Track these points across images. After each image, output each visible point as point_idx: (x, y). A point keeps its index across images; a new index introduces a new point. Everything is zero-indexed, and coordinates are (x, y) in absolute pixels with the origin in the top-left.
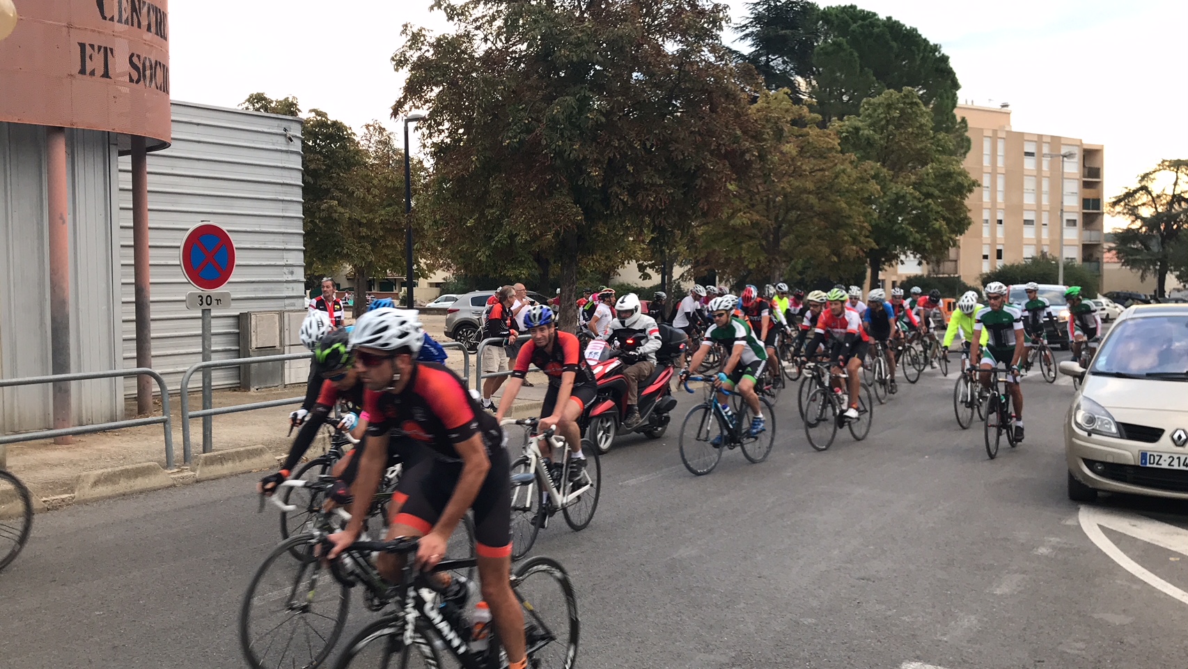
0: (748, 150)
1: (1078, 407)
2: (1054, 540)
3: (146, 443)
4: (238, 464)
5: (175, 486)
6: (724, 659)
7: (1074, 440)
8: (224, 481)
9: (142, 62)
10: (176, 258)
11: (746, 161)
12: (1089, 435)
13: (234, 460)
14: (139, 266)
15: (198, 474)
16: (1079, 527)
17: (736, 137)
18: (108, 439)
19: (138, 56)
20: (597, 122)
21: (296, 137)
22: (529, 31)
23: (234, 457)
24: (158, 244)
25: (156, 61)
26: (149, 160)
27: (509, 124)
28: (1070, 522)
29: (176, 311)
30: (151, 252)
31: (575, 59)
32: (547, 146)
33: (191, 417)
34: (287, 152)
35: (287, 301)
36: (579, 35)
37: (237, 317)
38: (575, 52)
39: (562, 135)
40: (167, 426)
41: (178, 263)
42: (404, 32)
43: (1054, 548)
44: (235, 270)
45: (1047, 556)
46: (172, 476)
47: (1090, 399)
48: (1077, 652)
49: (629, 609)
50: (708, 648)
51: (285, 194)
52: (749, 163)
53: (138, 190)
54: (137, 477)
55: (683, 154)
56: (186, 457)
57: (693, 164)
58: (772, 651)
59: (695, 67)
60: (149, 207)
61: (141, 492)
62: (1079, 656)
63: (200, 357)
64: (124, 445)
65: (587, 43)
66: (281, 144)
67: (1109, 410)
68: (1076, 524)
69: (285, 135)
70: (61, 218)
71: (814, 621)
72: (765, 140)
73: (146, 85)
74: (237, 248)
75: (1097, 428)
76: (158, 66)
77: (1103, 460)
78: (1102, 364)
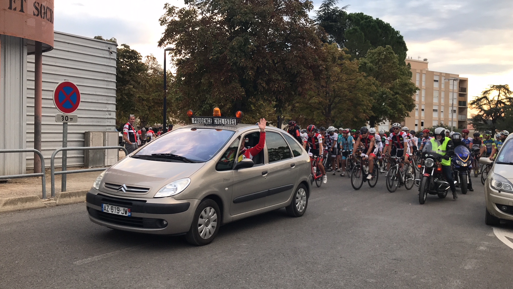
0: (321, 65)
1: (492, 179)
2: (487, 243)
3: (35, 188)
4: (78, 198)
5: (46, 207)
7: (491, 194)
8: (70, 206)
9: (40, 6)
10: (52, 96)
11: (320, 70)
12: (499, 192)
13: (76, 196)
14: (37, 107)
15: (57, 202)
16: (496, 237)
17: (316, 59)
18: (17, 186)
19: (38, 3)
20: (252, 49)
21: (114, 52)
22: (223, 7)
23: (76, 194)
24: (48, 98)
25: (47, 7)
26: (43, 58)
27: (212, 50)
28: (490, 235)
30: (43, 101)
31: (243, 20)
32: (230, 60)
33: (55, 174)
34: (109, 58)
35: (107, 128)
36: (246, 10)
37: (84, 134)
38: (244, 17)
39: (236, 55)
40: (43, 178)
41: (52, 98)
42: (165, 7)
43: (487, 247)
44: (80, 104)
45: (485, 251)
46: (45, 202)
47: (499, 175)
51: (108, 78)
52: (321, 71)
53: (37, 72)
54: (26, 202)
55: (291, 66)
56: (53, 194)
57: (296, 70)
59: (298, 26)
60: (43, 80)
61: (28, 209)
63: (62, 146)
64: (24, 188)
65: (249, 14)
66: (107, 55)
67: (509, 179)
68: (494, 236)
69: (109, 51)
72: (328, 61)
73: (41, 17)
74: (81, 94)
75: (503, 189)
76: (48, 9)
77: (507, 204)
78: (501, 158)
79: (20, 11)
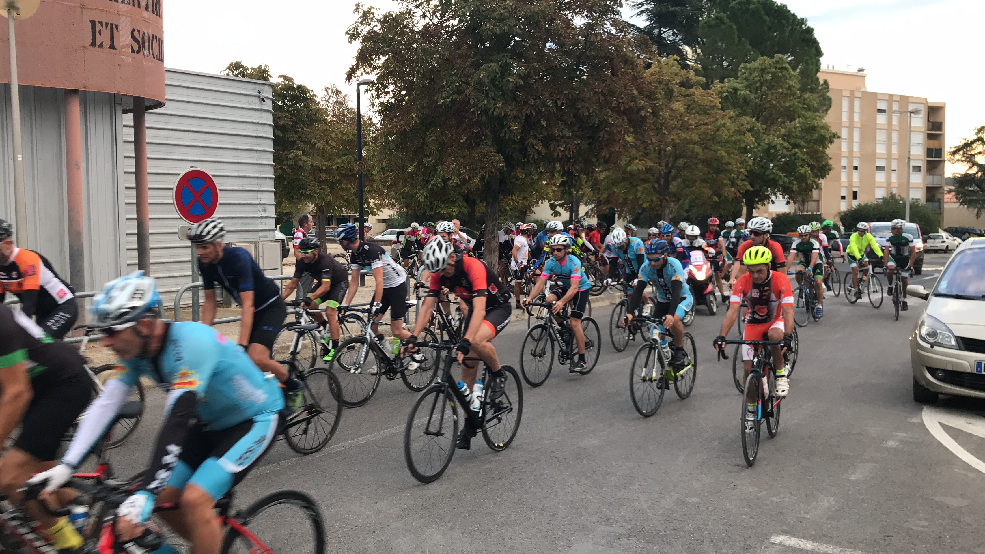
0: (643, 108)
1: (923, 323)
2: (901, 435)
6: (621, 531)
7: (919, 350)
9: (141, 35)
10: (170, 197)
11: (641, 116)
12: (932, 347)
14: (140, 205)
16: (922, 424)
17: (634, 97)
19: (139, 31)
20: (516, 84)
21: (267, 98)
22: (461, 8)
24: (156, 186)
25: (153, 35)
26: (147, 117)
27: (444, 87)
28: (914, 420)
29: (170, 241)
30: (150, 193)
31: (498, 32)
32: (475, 105)
34: (260, 110)
35: (261, 234)
36: (502, 12)
38: (499, 26)
39: (487, 96)
41: (172, 201)
42: (356, 10)
43: (901, 441)
44: (218, 207)
45: (895, 448)
47: (933, 317)
48: (920, 529)
49: (542, 489)
50: (607, 521)
51: (259, 145)
52: (644, 118)
53: (139, 142)
55: (589, 111)
57: (597, 119)
58: (662, 524)
59: (599, 38)
60: (148, 156)
62: (922, 532)
63: (190, 279)
65: (508, 18)
66: (255, 103)
67: (950, 326)
68: (920, 421)
69: (259, 97)
70: (77, 165)
71: (697, 500)
72: (658, 99)
73: (144, 55)
74: (220, 190)
75: (939, 341)
76: (155, 39)
77: (944, 368)
78: (943, 287)
79: (109, 48)
